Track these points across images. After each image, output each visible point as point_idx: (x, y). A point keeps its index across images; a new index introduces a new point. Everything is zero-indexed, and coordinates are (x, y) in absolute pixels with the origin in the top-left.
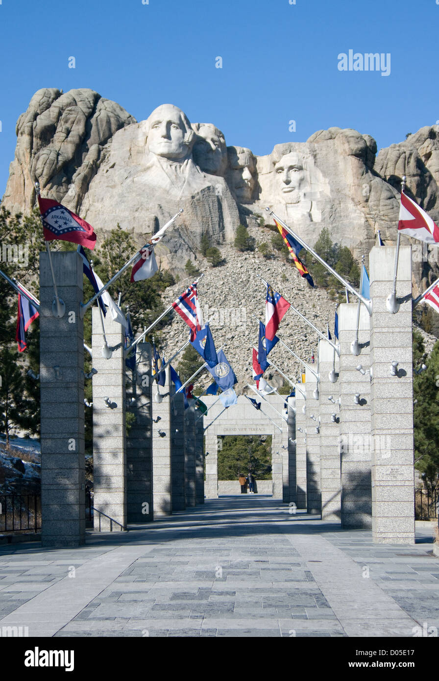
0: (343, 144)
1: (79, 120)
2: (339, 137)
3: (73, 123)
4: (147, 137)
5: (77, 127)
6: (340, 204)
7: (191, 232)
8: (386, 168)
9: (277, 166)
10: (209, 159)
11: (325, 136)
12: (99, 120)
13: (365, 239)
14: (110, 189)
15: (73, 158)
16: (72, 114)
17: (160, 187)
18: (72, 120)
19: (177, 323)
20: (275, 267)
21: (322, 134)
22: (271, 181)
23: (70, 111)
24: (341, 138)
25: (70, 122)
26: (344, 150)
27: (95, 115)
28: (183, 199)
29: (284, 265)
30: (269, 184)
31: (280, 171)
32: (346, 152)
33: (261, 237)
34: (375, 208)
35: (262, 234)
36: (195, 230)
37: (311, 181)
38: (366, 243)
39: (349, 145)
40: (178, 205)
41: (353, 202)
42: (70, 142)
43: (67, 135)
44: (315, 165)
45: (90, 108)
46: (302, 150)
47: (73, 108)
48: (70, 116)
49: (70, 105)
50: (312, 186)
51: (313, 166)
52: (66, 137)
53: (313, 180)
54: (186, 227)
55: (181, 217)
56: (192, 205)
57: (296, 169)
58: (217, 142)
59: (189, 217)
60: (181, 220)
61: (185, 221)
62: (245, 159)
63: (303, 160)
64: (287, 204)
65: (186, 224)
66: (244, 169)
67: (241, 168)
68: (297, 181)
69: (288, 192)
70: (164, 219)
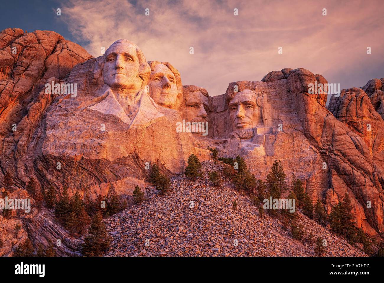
0: (296, 82)
1: (39, 57)
2: (292, 76)
3: (33, 58)
4: (103, 69)
5: (37, 62)
6: (293, 139)
7: (142, 160)
8: (338, 110)
9: (231, 102)
10: (165, 93)
11: (278, 75)
12: (60, 57)
13: (319, 173)
14: (63, 117)
15: (30, 91)
16: (32, 50)
17: (112, 116)
19: (120, 248)
20: (226, 196)
21: (276, 73)
22: (225, 118)
23: (30, 47)
24: (293, 77)
25: (30, 58)
26: (297, 88)
27: (56, 53)
28: (135, 127)
29: (235, 194)
30: (223, 121)
31: (234, 107)
32: (299, 90)
33: (214, 168)
34: (327, 143)
35: (215, 166)
37: (264, 117)
38: (320, 176)
39: (301, 83)
40: (129, 133)
41: (305, 137)
42: (27, 76)
43: (26, 69)
44: (268, 102)
45: (51, 46)
46: (256, 88)
47: (34, 45)
48: (30, 52)
49: (31, 42)
50: (266, 122)
51: (266, 102)
52: (25, 71)
53: (266, 116)
54: (137, 155)
55: (132, 145)
56: (143, 134)
57: (250, 105)
58: (172, 78)
59: (140, 145)
60: (132, 148)
61: (135, 149)
62: (201, 96)
63: (256, 97)
64: (241, 138)
65: (137, 152)
66: (199, 106)
67: (196, 106)
68: (251, 117)
69: (242, 127)
70: (115, 146)
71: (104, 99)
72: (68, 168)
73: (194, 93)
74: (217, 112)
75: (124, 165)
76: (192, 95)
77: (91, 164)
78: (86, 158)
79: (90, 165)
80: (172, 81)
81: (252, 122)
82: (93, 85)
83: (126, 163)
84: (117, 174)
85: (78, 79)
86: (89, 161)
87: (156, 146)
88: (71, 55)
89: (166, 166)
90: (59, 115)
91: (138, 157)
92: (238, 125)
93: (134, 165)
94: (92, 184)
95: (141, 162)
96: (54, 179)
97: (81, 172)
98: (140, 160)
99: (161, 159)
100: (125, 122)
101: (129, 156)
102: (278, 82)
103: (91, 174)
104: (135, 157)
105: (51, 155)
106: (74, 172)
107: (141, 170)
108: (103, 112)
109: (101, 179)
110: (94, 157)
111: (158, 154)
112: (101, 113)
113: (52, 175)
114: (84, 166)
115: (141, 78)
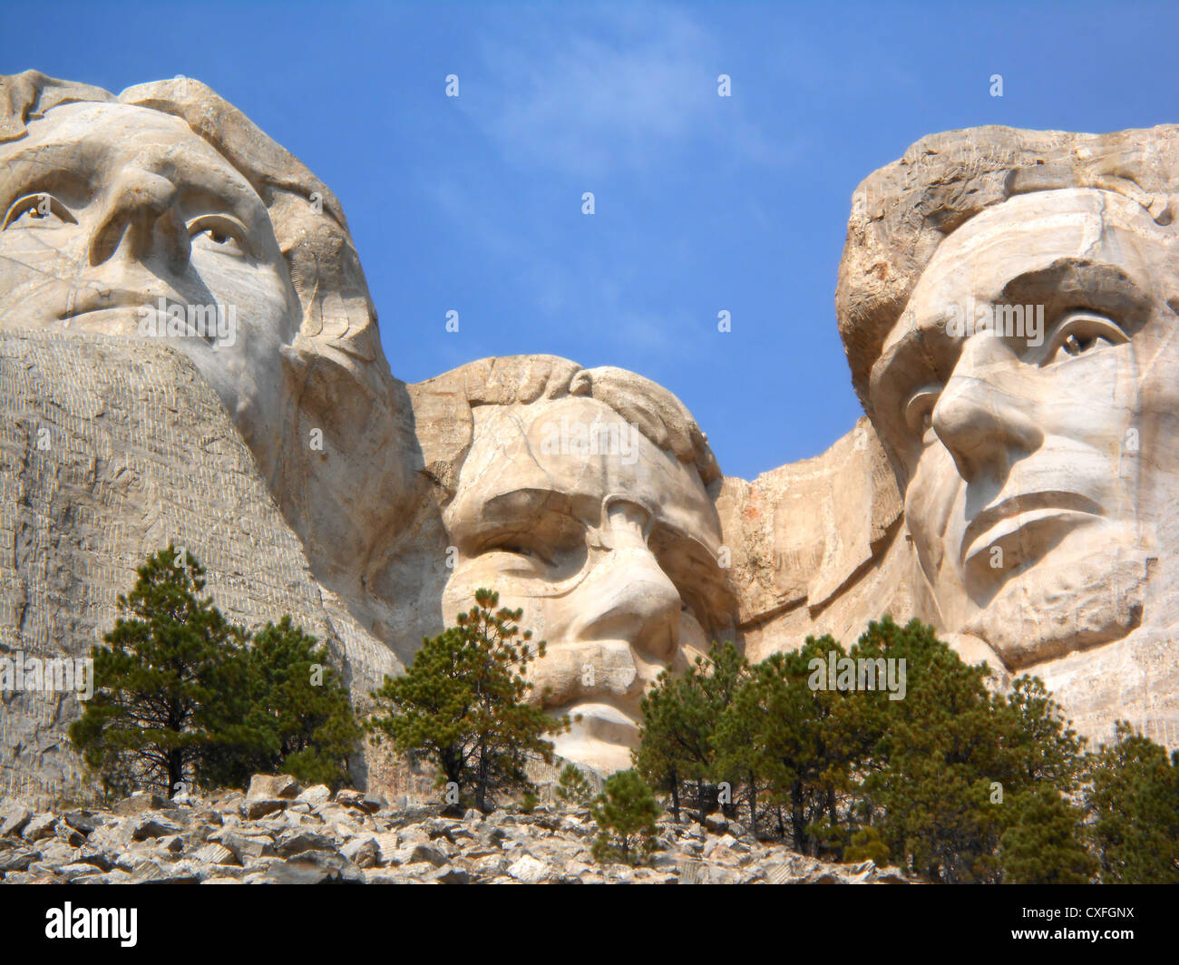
9: (891, 343)
31: (926, 389)
57: (1086, 317)
74: (814, 600)
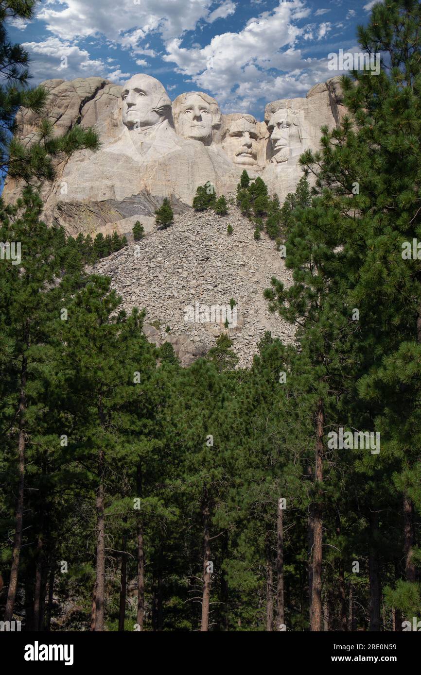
1: (74, 104)
3: (67, 107)
5: (71, 111)
7: (153, 197)
11: (320, 88)
12: (98, 103)
14: (79, 162)
17: (124, 155)
18: (67, 104)
23: (64, 96)
25: (63, 107)
27: (95, 99)
28: (145, 164)
29: (239, 220)
36: (157, 195)
42: (59, 126)
43: (58, 119)
44: (305, 119)
45: (89, 93)
46: (292, 106)
47: (68, 94)
48: (64, 101)
49: (66, 91)
50: (303, 141)
51: (303, 120)
52: (56, 121)
53: (304, 135)
54: (147, 192)
55: (142, 182)
56: (154, 169)
57: (285, 126)
58: (205, 109)
59: (150, 182)
60: (142, 185)
61: (146, 186)
62: (244, 124)
63: (293, 115)
64: (278, 162)
65: (148, 188)
66: (244, 134)
67: (239, 134)
68: (287, 138)
69: (279, 150)
70: (124, 186)
71: (120, 139)
72: (78, 213)
73: (236, 121)
75: (134, 203)
76: (235, 124)
77: (98, 206)
78: (93, 200)
79: (96, 207)
80: (205, 112)
81: (289, 143)
82: (115, 126)
83: (136, 201)
84: (122, 213)
85: (103, 122)
86: (96, 203)
87: (169, 181)
88: (111, 99)
89: (181, 200)
90: (77, 161)
91: (149, 194)
92: (275, 149)
93: (145, 203)
94: (98, 226)
95: (152, 199)
96: (67, 225)
97: (89, 215)
98: (151, 197)
99: (175, 193)
100: (135, 160)
101: (139, 194)
102: (318, 95)
103: (98, 216)
104: (146, 194)
105: (62, 202)
106: (83, 215)
107: (152, 207)
108: (116, 152)
109: (107, 220)
110: (100, 199)
111: (172, 189)
112: (114, 154)
113: (65, 221)
114: (91, 209)
115: (157, 112)
